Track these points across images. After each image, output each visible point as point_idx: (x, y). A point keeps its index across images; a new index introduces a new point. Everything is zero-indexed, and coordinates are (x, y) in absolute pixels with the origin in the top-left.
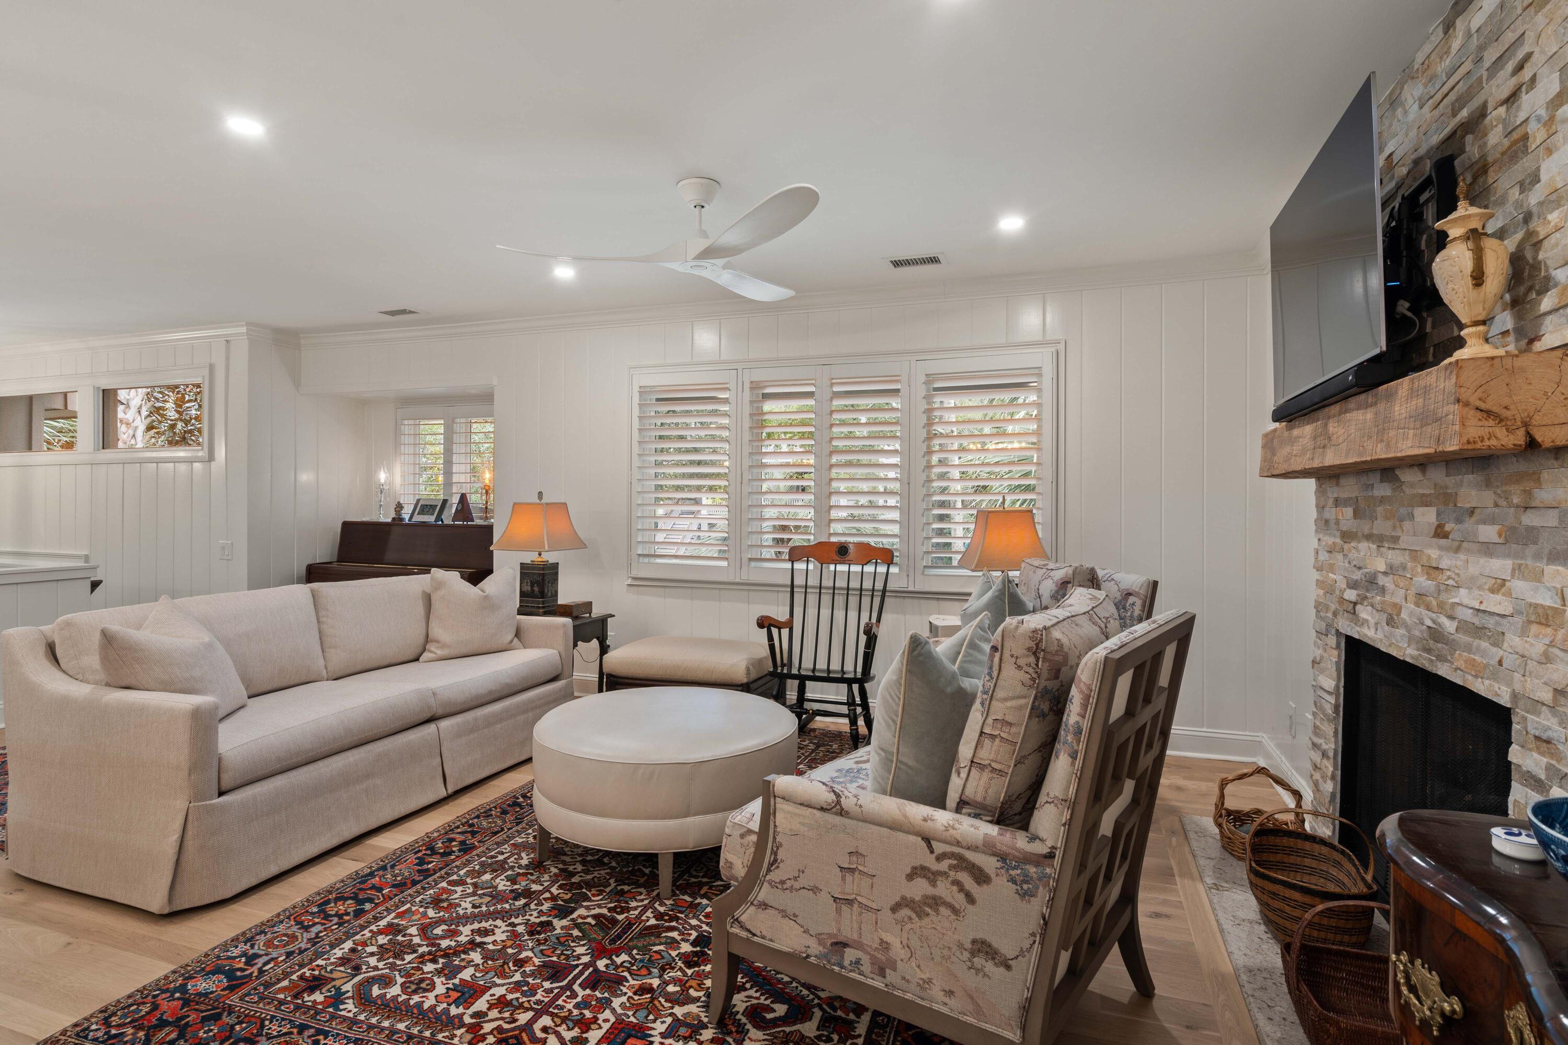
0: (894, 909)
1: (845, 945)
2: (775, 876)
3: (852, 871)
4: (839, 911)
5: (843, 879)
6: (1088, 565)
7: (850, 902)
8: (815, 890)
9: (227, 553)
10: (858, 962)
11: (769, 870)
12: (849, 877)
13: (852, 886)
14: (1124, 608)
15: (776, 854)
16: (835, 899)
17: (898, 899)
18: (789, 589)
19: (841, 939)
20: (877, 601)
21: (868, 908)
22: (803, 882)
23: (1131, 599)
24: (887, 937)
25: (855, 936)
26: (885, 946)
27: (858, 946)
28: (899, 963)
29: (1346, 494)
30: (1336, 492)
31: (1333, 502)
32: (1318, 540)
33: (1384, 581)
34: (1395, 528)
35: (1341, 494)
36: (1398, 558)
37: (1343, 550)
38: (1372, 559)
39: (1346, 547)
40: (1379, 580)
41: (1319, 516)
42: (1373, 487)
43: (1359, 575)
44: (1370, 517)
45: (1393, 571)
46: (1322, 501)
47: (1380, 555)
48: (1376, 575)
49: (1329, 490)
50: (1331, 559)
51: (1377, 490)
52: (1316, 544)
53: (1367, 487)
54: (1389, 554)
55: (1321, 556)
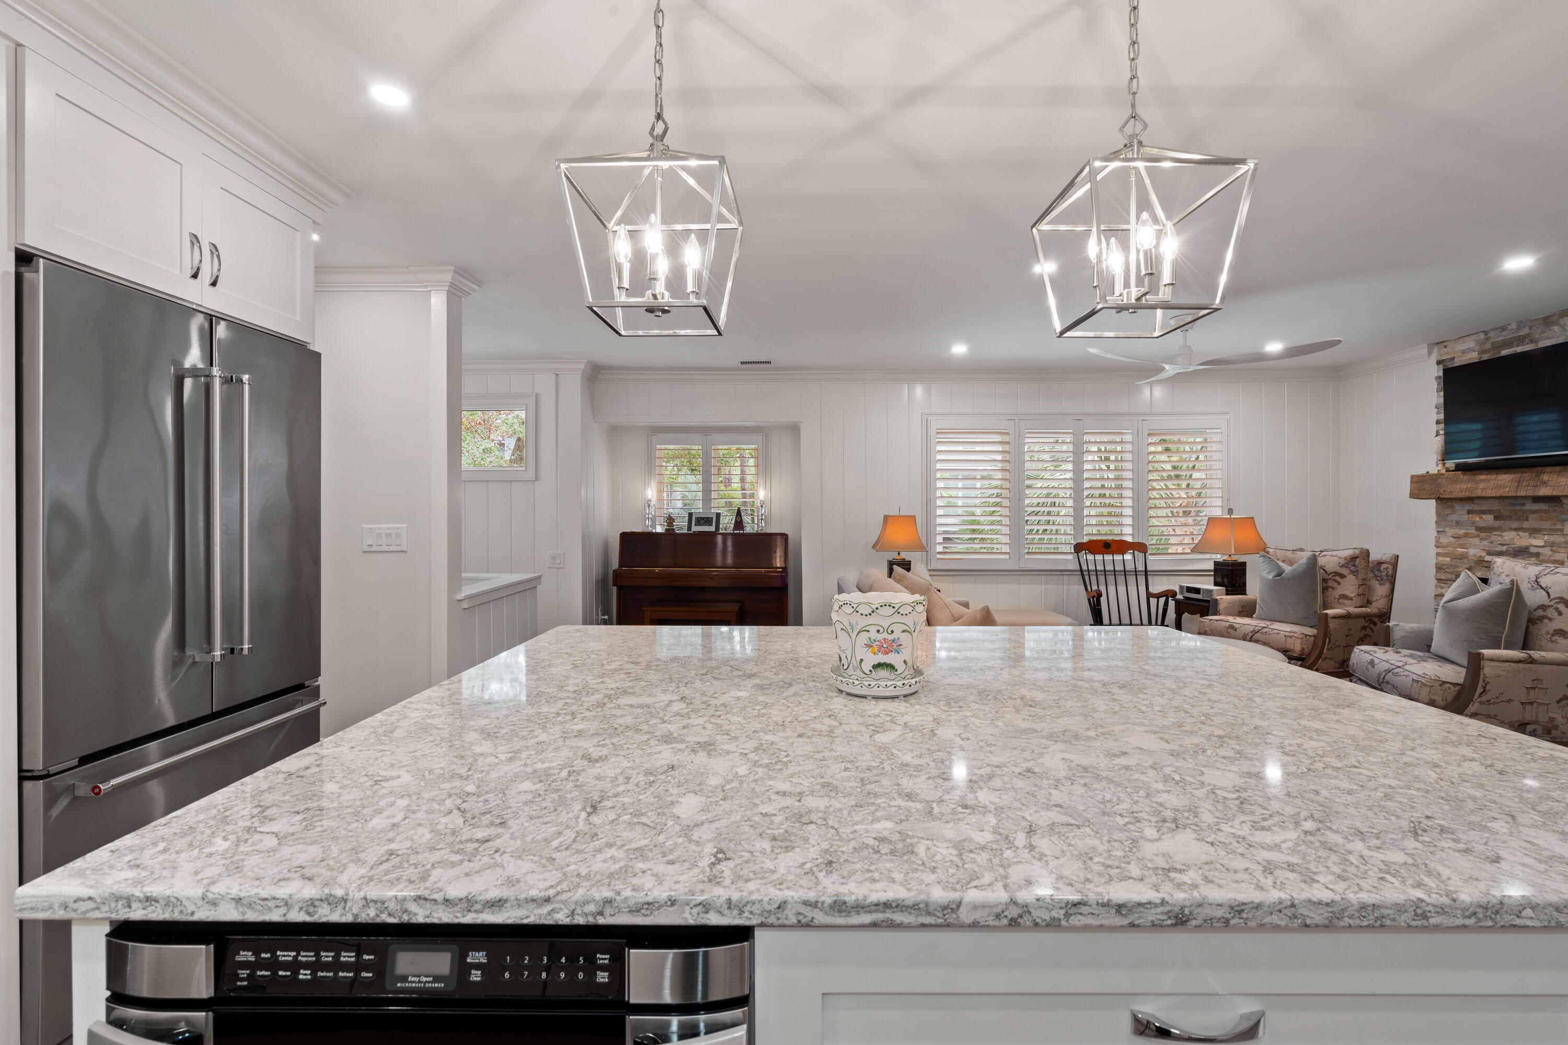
0: (1558, 702)
1: (1527, 724)
2: (1484, 698)
3: (1533, 688)
4: (1524, 709)
5: (1528, 693)
6: (1365, 547)
7: (1531, 703)
8: (1510, 701)
9: (558, 562)
10: (1534, 730)
11: (1480, 696)
12: (1532, 692)
13: (1533, 695)
14: (1379, 570)
15: (1485, 688)
16: (1522, 703)
17: (1561, 696)
18: (1080, 575)
19: (1525, 721)
21: (1542, 704)
22: (1503, 698)
23: (1384, 566)
24: (1552, 715)
25: (1534, 719)
26: (1552, 720)
27: (1536, 722)
28: (1560, 726)
29: (1484, 508)
30: (1469, 507)
31: (1465, 512)
32: (1438, 532)
33: (1540, 550)
34: (1555, 524)
35: (1476, 508)
36: (1558, 539)
37: (1478, 536)
38: (1523, 540)
39: (1483, 535)
40: (1533, 550)
41: (1441, 519)
42: (1524, 504)
43: (1504, 548)
44: (1518, 519)
45: (1552, 545)
46: (1447, 511)
47: (1535, 538)
48: (1527, 548)
49: (1457, 506)
50: (1461, 541)
51: (1530, 506)
52: (1435, 534)
53: (1515, 505)
54: (1546, 537)
55: (1444, 540)
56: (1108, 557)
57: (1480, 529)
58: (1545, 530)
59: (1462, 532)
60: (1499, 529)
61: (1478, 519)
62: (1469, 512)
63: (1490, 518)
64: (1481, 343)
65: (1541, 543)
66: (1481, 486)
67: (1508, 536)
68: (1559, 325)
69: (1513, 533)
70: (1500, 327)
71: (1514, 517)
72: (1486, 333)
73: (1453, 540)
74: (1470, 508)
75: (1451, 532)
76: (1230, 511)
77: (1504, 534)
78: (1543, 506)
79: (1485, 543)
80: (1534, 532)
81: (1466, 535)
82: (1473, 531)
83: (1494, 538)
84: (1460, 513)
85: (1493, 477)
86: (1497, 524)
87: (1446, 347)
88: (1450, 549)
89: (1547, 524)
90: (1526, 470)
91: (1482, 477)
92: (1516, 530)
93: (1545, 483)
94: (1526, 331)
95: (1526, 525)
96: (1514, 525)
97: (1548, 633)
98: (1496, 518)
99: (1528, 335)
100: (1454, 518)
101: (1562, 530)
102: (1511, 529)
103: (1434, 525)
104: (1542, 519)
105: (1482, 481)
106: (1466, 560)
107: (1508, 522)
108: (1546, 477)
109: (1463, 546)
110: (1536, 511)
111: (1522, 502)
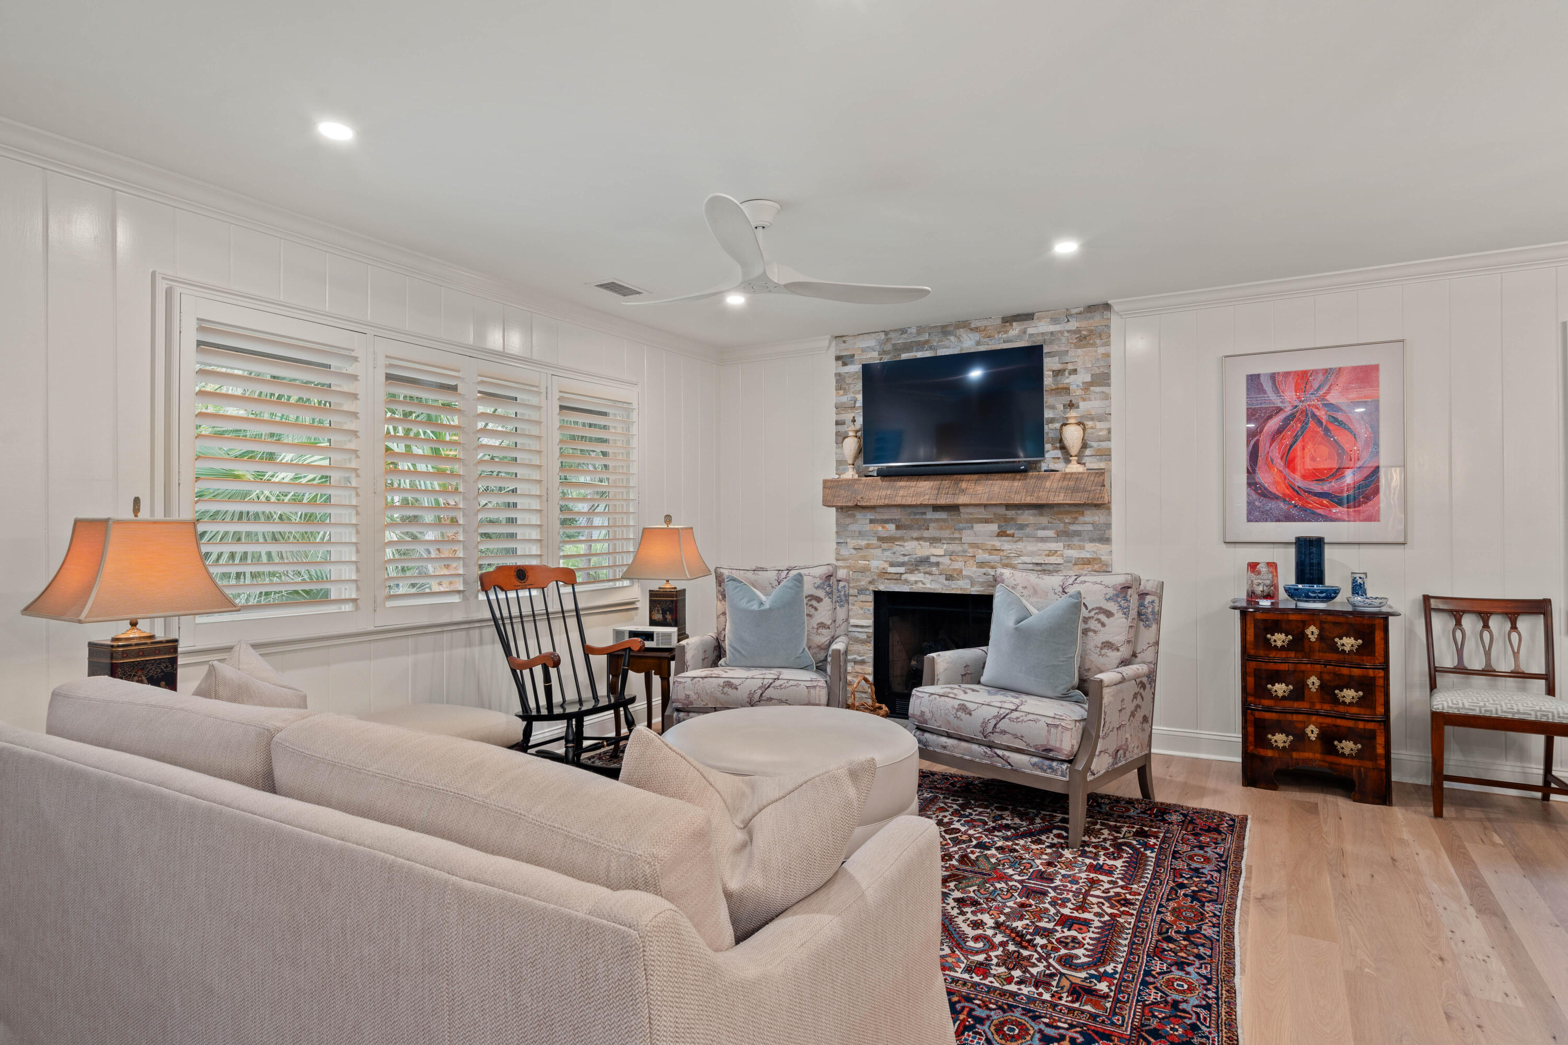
3: (1122, 710)
4: (1118, 736)
7: (1120, 727)
12: (1121, 714)
13: (1121, 718)
16: (1117, 729)
18: (493, 623)
20: (572, 623)
21: (1124, 726)
25: (1121, 744)
26: (1127, 741)
29: (886, 517)
30: (870, 515)
31: (868, 521)
32: (838, 543)
33: (940, 560)
34: (953, 533)
35: (879, 517)
36: (956, 548)
37: (881, 547)
38: (922, 550)
39: (885, 545)
40: (933, 559)
41: (841, 530)
42: (925, 513)
43: (906, 559)
44: (919, 529)
45: (951, 554)
46: (848, 520)
47: (935, 547)
48: (928, 557)
49: (859, 515)
50: (862, 553)
51: (930, 515)
52: (835, 546)
53: (916, 514)
54: (945, 546)
55: (844, 552)
56: (524, 593)
57: (881, 539)
58: (945, 539)
59: (863, 543)
60: (902, 539)
61: (880, 528)
62: (872, 521)
63: (891, 527)
64: (882, 343)
65: (941, 552)
66: (901, 493)
67: (910, 546)
68: (956, 336)
69: (915, 543)
70: (901, 330)
71: (915, 526)
72: (886, 333)
73: (854, 552)
74: (872, 517)
75: (852, 543)
76: (668, 519)
77: (906, 544)
78: (943, 515)
79: (888, 553)
80: (934, 541)
81: (868, 546)
82: (874, 541)
83: (896, 548)
84: (862, 522)
85: (913, 484)
86: (899, 533)
87: (844, 342)
88: (851, 562)
89: (946, 534)
90: (945, 477)
91: (902, 484)
92: (917, 539)
93: (963, 491)
94: (925, 337)
95: (926, 534)
96: (915, 534)
97: (1096, 647)
98: (898, 528)
99: (927, 342)
100: (854, 527)
101: (961, 539)
102: (913, 539)
103: (834, 535)
104: (941, 528)
105: (901, 487)
106: (868, 573)
107: (909, 532)
108: (964, 485)
109: (864, 558)
110: (937, 520)
111: (923, 510)
